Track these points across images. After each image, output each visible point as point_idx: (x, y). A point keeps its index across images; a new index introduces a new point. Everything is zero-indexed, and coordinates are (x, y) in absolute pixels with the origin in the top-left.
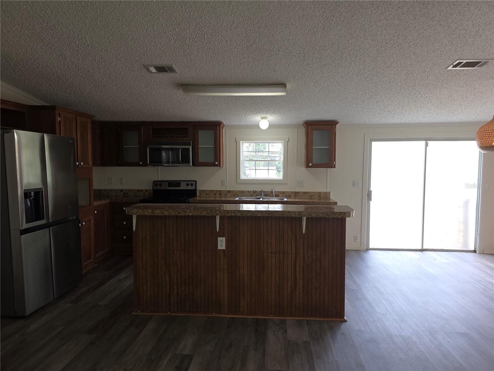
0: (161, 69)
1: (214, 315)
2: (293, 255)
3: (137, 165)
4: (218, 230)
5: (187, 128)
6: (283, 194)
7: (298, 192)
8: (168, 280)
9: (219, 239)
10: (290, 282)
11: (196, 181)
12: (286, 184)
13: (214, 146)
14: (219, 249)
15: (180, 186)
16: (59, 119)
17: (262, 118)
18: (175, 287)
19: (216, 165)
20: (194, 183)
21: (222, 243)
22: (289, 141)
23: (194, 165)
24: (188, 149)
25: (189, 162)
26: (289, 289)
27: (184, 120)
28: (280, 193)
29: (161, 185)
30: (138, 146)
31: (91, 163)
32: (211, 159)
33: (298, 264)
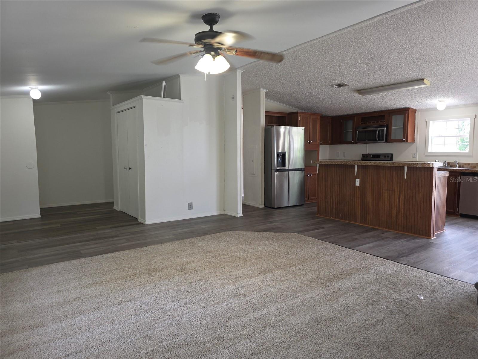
0: (340, 85)
1: (353, 222)
2: (398, 192)
3: (351, 143)
4: (356, 175)
5: (384, 116)
6: (468, 165)
8: (331, 200)
9: (357, 180)
10: (396, 209)
11: (392, 155)
12: (472, 156)
13: (402, 127)
14: (356, 185)
15: (380, 158)
16: (300, 118)
17: (440, 101)
18: (335, 204)
19: (404, 141)
20: (390, 156)
21: (358, 182)
22: (475, 118)
23: (387, 141)
24: (383, 130)
25: (383, 140)
26: (395, 213)
27: (382, 110)
29: (367, 157)
30: (352, 131)
31: (318, 141)
32: (400, 136)
33: (401, 198)
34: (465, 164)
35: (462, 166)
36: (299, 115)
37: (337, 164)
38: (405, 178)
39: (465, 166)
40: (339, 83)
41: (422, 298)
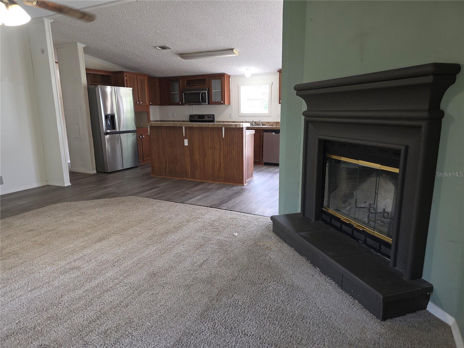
0: (163, 48)
1: (184, 179)
2: (219, 150)
3: (178, 104)
4: (184, 136)
5: (205, 79)
6: (268, 123)
7: (278, 122)
9: (185, 140)
10: (218, 164)
11: (214, 115)
12: (270, 116)
13: (220, 91)
14: (185, 145)
15: (204, 118)
16: (126, 78)
17: (247, 69)
18: (168, 164)
19: (222, 104)
20: (212, 116)
21: (186, 142)
22: (272, 85)
23: (209, 104)
24: (205, 93)
25: (206, 102)
26: (218, 168)
27: (203, 74)
28: (266, 123)
29: (194, 117)
30: (178, 92)
31: (147, 102)
32: (219, 99)
34: (266, 122)
35: (264, 124)
36: (125, 74)
37: (166, 125)
38: (223, 137)
39: (266, 124)
40: (162, 45)
41: (236, 234)
